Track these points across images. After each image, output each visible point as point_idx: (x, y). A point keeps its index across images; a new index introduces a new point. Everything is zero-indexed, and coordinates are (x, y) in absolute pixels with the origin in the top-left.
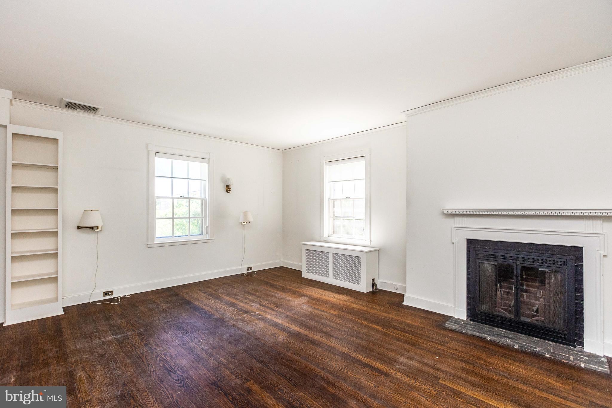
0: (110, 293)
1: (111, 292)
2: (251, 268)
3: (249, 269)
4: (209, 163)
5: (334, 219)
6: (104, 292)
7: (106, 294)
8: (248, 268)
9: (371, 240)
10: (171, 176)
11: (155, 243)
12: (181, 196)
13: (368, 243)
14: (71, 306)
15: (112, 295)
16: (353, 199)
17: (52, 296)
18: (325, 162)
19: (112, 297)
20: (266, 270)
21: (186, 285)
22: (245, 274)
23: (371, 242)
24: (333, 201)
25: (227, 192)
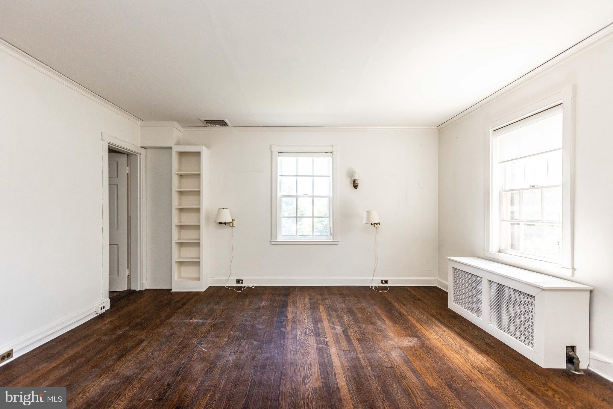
0: (241, 282)
1: (242, 280)
2: (386, 282)
3: (384, 282)
4: (332, 157)
5: (511, 224)
6: (237, 280)
7: (238, 281)
8: (382, 280)
9: (575, 267)
10: (296, 175)
11: (278, 240)
12: (305, 195)
13: (568, 273)
14: (215, 286)
15: (242, 283)
16: (542, 188)
17: (196, 275)
18: (491, 130)
19: (242, 285)
20: (406, 288)
21: (306, 287)
22: (374, 287)
23: (575, 272)
24: (512, 194)
25: (355, 188)
